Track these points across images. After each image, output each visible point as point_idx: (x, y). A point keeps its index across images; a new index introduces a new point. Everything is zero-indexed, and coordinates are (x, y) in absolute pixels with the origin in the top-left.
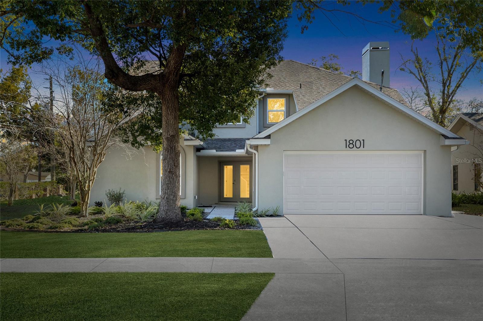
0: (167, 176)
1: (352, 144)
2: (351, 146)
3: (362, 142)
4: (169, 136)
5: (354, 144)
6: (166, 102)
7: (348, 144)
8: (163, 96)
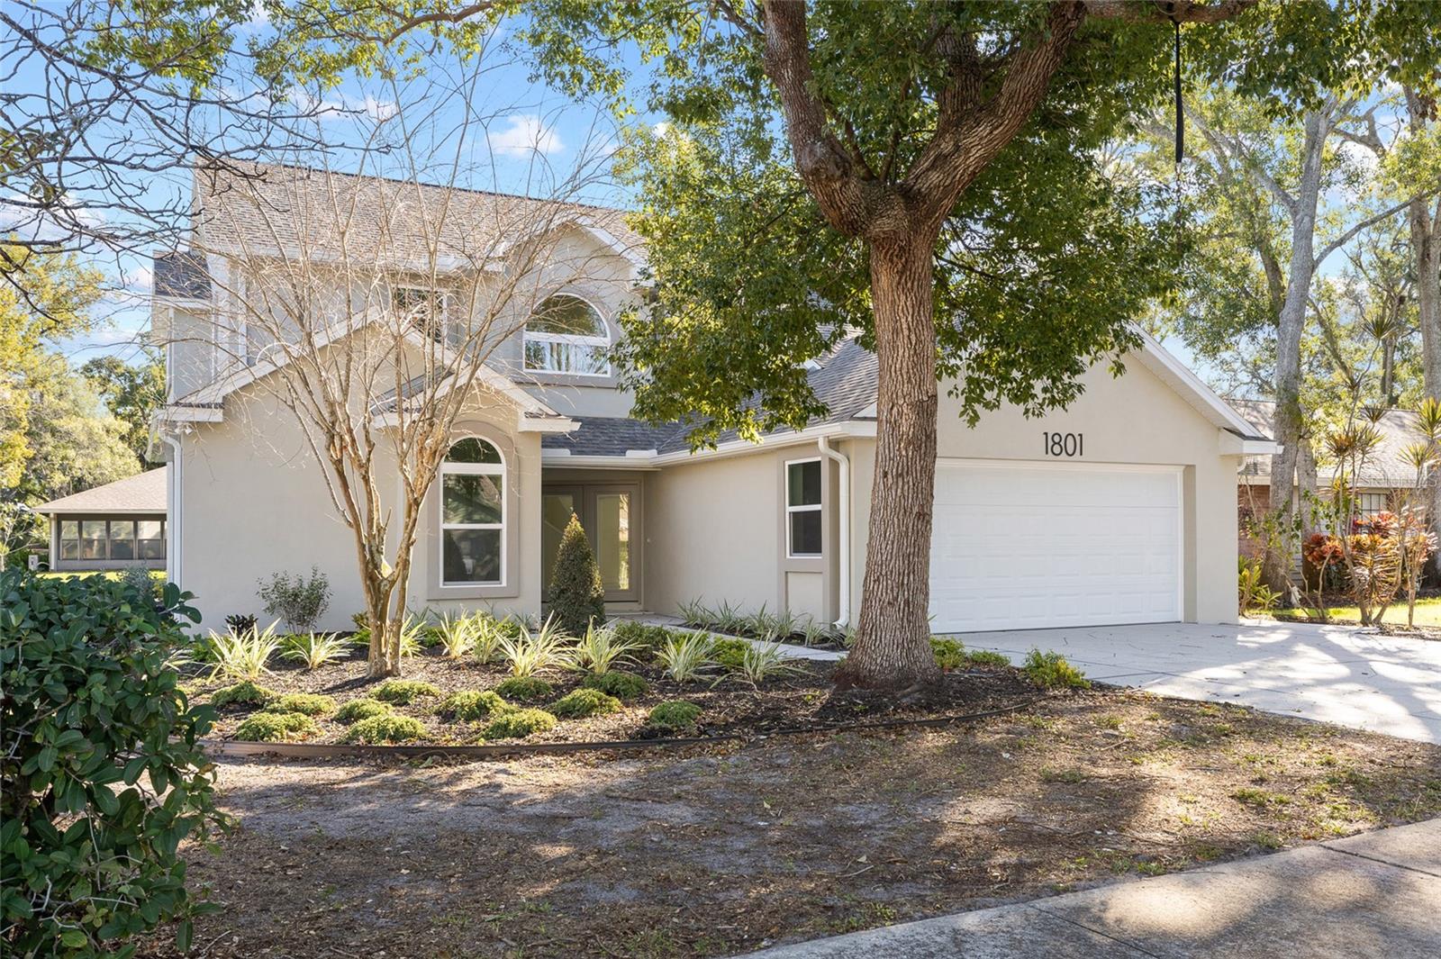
0: (910, 530)
1: (1058, 443)
2: (1057, 449)
3: (1078, 439)
4: (925, 399)
5: (1062, 443)
6: (916, 283)
7: (1050, 443)
8: (906, 261)
